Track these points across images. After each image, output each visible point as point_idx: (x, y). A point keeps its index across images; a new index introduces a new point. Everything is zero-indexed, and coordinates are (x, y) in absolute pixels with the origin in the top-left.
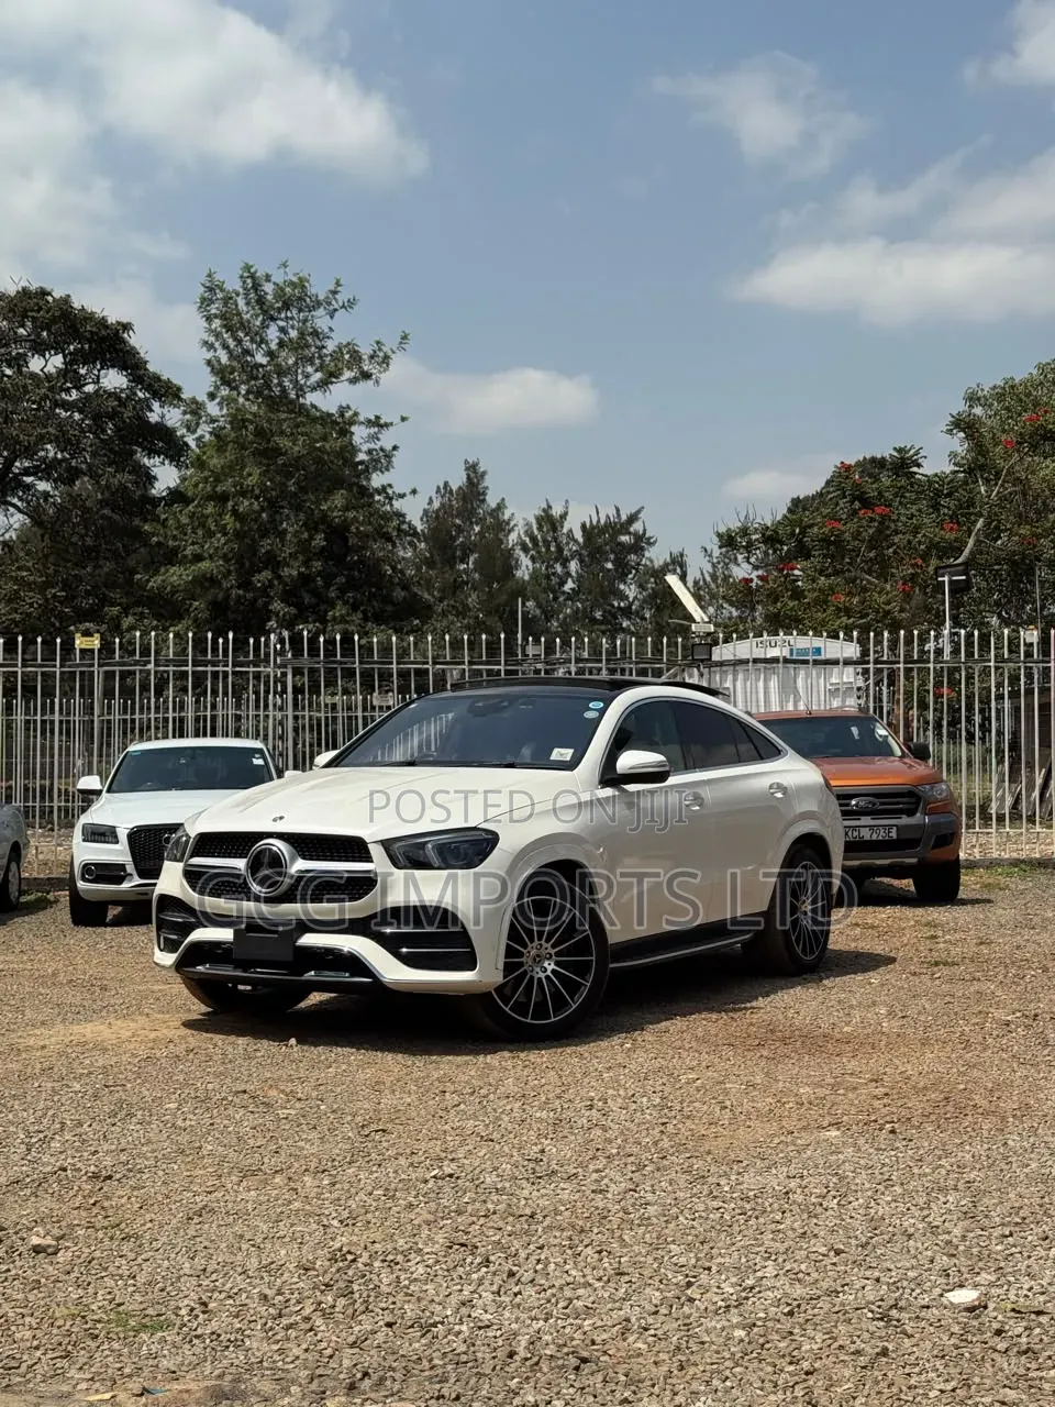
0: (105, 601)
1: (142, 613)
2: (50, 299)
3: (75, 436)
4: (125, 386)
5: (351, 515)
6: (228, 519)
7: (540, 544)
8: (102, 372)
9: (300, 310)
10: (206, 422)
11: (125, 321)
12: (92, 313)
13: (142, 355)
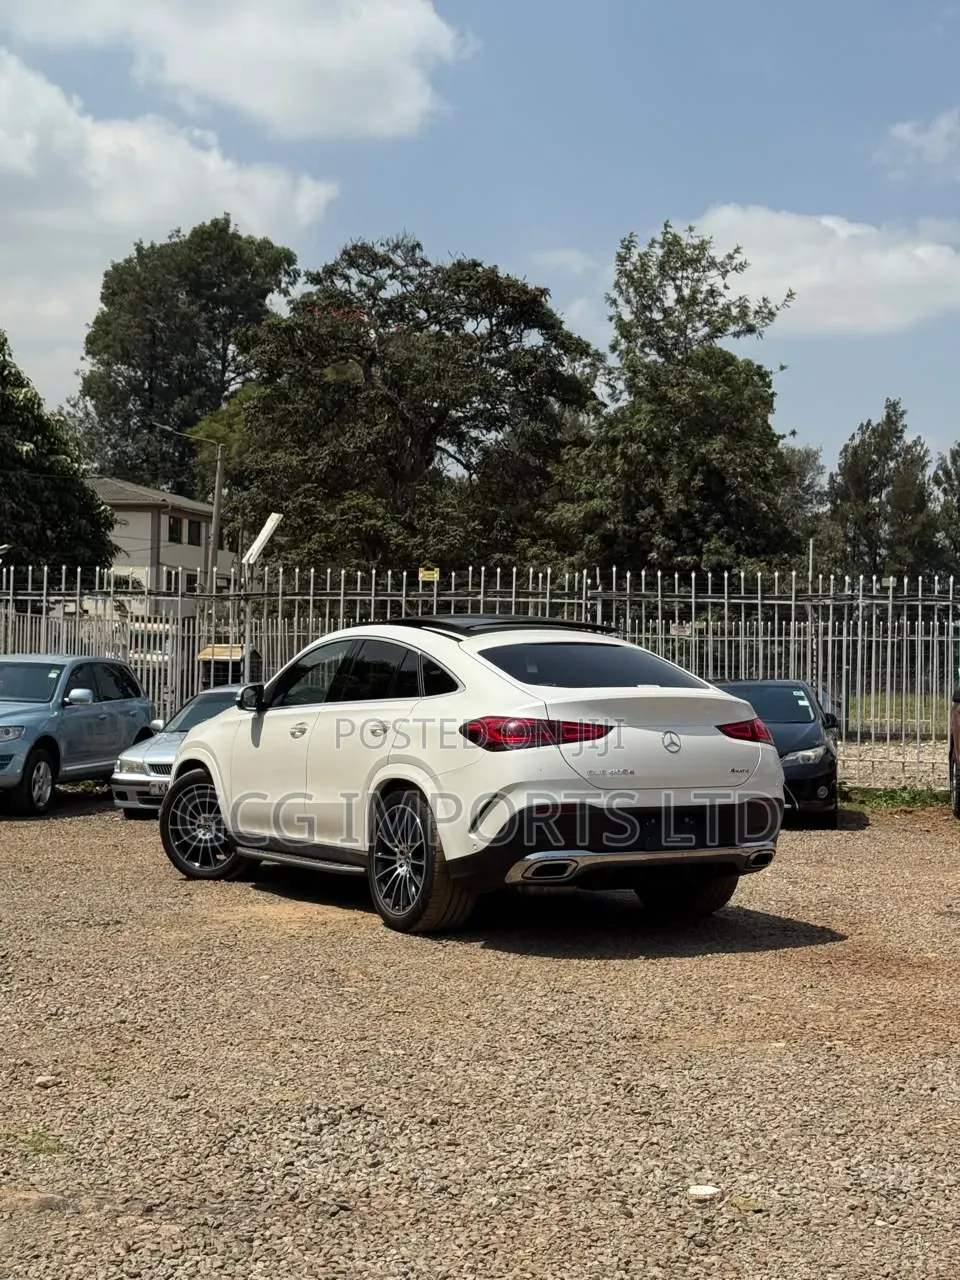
0: (515, 534)
1: (548, 545)
2: (480, 269)
3: (496, 389)
4: (541, 344)
5: (729, 457)
6: (618, 461)
7: (954, 477)
8: (526, 332)
9: (696, 270)
11: (542, 286)
12: (516, 281)
13: (558, 316)
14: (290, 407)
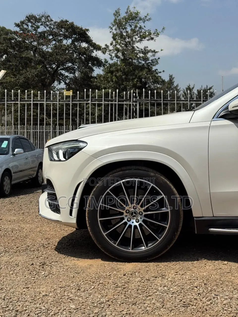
2: (68, 23)
4: (87, 46)
6: (114, 78)
7: (187, 95)
8: (81, 43)
10: (108, 51)
11: (87, 28)
12: (79, 27)
14: (11, 64)
